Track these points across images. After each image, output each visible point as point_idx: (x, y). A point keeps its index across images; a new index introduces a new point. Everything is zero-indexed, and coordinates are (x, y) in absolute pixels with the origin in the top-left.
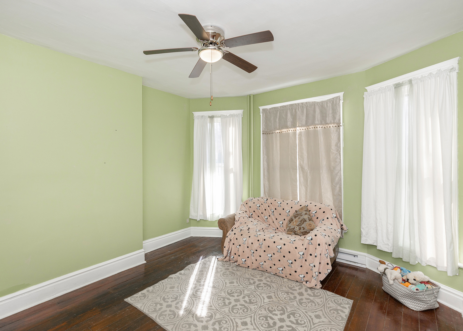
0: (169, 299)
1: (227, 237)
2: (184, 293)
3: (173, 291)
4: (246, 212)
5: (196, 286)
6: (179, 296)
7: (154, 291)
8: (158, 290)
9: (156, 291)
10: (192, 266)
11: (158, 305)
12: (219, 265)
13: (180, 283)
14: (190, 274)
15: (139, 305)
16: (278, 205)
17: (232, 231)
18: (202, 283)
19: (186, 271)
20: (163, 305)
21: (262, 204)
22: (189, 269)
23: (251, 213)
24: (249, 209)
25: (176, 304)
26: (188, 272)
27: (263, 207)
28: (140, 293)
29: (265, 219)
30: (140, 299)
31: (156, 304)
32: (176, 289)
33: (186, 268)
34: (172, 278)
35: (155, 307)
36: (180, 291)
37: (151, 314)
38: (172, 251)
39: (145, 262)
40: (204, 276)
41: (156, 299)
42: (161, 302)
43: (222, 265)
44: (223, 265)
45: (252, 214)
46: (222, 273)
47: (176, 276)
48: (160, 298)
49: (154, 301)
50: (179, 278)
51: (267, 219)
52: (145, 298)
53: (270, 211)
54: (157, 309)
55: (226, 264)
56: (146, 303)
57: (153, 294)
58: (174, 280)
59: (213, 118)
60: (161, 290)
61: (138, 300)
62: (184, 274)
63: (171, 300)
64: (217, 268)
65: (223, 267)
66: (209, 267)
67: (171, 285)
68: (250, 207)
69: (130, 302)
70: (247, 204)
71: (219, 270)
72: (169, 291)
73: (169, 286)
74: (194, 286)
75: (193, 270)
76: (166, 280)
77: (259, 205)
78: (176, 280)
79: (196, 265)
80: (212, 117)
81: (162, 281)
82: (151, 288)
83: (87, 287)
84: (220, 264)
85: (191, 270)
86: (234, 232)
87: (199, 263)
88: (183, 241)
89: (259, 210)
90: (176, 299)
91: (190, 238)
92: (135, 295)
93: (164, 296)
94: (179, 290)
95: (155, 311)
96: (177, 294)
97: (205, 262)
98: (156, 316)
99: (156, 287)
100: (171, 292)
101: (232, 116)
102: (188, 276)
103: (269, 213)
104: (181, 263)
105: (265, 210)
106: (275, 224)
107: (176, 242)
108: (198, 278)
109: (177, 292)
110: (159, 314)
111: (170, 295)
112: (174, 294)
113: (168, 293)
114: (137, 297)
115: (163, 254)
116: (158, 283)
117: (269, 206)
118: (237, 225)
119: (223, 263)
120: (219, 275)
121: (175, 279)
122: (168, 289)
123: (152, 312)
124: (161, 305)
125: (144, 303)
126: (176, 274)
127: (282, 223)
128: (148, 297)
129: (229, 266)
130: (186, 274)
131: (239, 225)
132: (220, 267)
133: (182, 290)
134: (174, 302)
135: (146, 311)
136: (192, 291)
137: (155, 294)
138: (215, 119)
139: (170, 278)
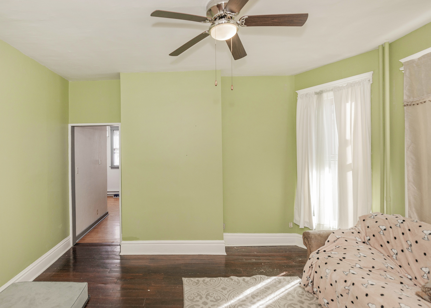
0: (211, 297)
1: (310, 259)
2: (227, 300)
3: (222, 292)
4: (359, 232)
5: (246, 300)
6: (222, 299)
7: (208, 283)
8: (211, 284)
9: (209, 284)
10: (261, 277)
11: (199, 297)
12: (295, 292)
13: (235, 288)
14: (253, 285)
15: (186, 288)
16: (423, 235)
17: (318, 253)
18: (255, 300)
19: (252, 280)
20: (201, 299)
21: (391, 227)
22: (256, 279)
23: (368, 238)
24: (365, 229)
25: (212, 306)
26: (253, 282)
27: (391, 233)
28: (197, 279)
29: (392, 254)
30: (192, 284)
31: (199, 295)
32: (225, 292)
33: (254, 276)
34: (232, 279)
35: (195, 297)
36: (227, 296)
37: (187, 301)
38: (259, 254)
39: (225, 254)
40: (266, 294)
41: (203, 291)
42: (203, 296)
43: (300, 294)
44: (302, 295)
45: (369, 240)
46: (290, 302)
47: (237, 279)
48: (206, 292)
49: (199, 291)
50: (238, 283)
51: (397, 254)
52: (196, 286)
53: (404, 243)
54: (195, 300)
55: (306, 296)
56: (193, 289)
57: (205, 286)
58: (232, 282)
59: (321, 94)
60: (213, 286)
61: (190, 284)
62: (247, 282)
63: (212, 299)
64: (289, 294)
65: (299, 296)
66: (280, 288)
67: (226, 286)
68: (368, 227)
69: (184, 282)
70: (364, 220)
71: (290, 297)
72: (219, 290)
73: (223, 286)
74: (245, 298)
75: (260, 283)
76: (226, 278)
77: (384, 227)
78: (235, 284)
79: (267, 279)
80: (319, 94)
81: (222, 278)
82: (207, 279)
83: (172, 256)
84: (298, 292)
85: (257, 281)
86: (318, 256)
87: (273, 278)
88: (281, 247)
89: (382, 236)
90: (217, 300)
91: (294, 247)
92: (192, 279)
93: (211, 292)
94: (228, 294)
95: (192, 300)
96: (222, 297)
97: (282, 280)
98: (188, 305)
99: (212, 281)
100: (219, 292)
101: (351, 85)
102: (248, 285)
103: (402, 245)
104: (256, 269)
105: (395, 238)
106: (411, 268)
107: (273, 246)
108: (257, 293)
109: (224, 295)
110: (191, 305)
111: (216, 294)
112: (219, 295)
113: (216, 291)
114: (192, 281)
115: (248, 253)
116: (217, 278)
117: (403, 234)
118: (327, 246)
119: (303, 292)
120: (283, 303)
121: (234, 282)
122: (220, 288)
123: (189, 299)
124: (201, 298)
125: (192, 289)
126: (239, 278)
127: (429, 273)
128: (199, 285)
129: (308, 300)
130: (249, 282)
131: (332, 249)
132: (295, 295)
133: (229, 297)
134: (212, 302)
135: (186, 296)
136: (237, 303)
137: (206, 286)
138: (325, 95)
139: (231, 279)
